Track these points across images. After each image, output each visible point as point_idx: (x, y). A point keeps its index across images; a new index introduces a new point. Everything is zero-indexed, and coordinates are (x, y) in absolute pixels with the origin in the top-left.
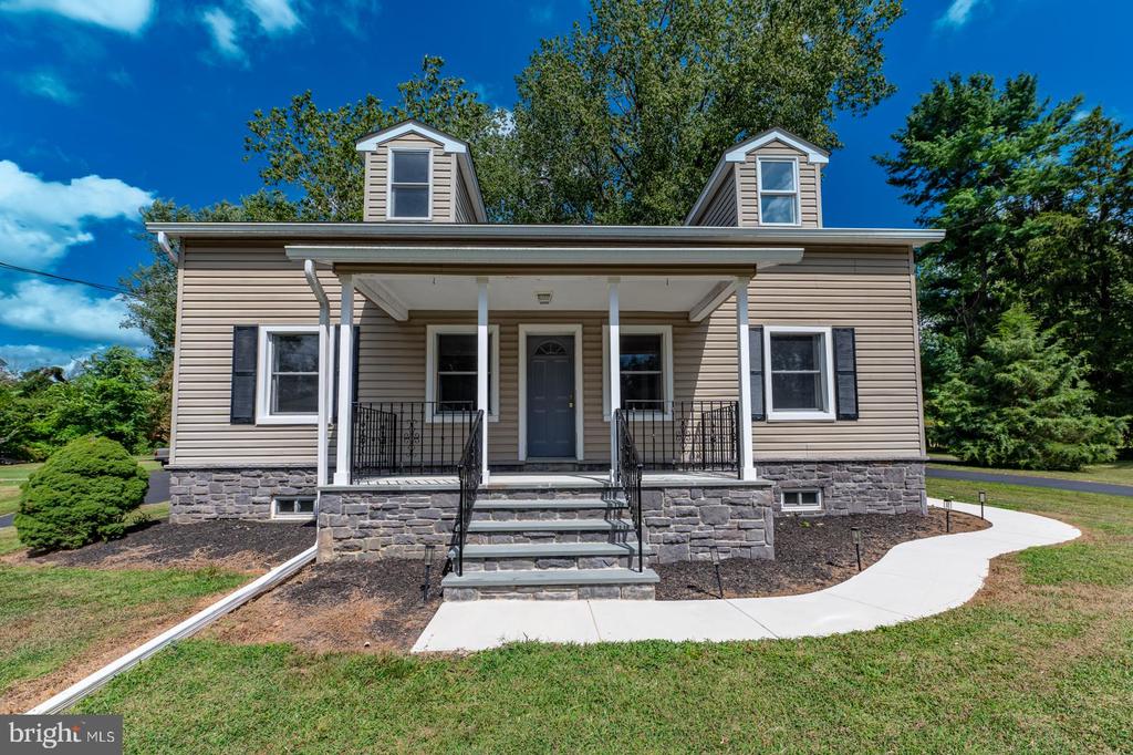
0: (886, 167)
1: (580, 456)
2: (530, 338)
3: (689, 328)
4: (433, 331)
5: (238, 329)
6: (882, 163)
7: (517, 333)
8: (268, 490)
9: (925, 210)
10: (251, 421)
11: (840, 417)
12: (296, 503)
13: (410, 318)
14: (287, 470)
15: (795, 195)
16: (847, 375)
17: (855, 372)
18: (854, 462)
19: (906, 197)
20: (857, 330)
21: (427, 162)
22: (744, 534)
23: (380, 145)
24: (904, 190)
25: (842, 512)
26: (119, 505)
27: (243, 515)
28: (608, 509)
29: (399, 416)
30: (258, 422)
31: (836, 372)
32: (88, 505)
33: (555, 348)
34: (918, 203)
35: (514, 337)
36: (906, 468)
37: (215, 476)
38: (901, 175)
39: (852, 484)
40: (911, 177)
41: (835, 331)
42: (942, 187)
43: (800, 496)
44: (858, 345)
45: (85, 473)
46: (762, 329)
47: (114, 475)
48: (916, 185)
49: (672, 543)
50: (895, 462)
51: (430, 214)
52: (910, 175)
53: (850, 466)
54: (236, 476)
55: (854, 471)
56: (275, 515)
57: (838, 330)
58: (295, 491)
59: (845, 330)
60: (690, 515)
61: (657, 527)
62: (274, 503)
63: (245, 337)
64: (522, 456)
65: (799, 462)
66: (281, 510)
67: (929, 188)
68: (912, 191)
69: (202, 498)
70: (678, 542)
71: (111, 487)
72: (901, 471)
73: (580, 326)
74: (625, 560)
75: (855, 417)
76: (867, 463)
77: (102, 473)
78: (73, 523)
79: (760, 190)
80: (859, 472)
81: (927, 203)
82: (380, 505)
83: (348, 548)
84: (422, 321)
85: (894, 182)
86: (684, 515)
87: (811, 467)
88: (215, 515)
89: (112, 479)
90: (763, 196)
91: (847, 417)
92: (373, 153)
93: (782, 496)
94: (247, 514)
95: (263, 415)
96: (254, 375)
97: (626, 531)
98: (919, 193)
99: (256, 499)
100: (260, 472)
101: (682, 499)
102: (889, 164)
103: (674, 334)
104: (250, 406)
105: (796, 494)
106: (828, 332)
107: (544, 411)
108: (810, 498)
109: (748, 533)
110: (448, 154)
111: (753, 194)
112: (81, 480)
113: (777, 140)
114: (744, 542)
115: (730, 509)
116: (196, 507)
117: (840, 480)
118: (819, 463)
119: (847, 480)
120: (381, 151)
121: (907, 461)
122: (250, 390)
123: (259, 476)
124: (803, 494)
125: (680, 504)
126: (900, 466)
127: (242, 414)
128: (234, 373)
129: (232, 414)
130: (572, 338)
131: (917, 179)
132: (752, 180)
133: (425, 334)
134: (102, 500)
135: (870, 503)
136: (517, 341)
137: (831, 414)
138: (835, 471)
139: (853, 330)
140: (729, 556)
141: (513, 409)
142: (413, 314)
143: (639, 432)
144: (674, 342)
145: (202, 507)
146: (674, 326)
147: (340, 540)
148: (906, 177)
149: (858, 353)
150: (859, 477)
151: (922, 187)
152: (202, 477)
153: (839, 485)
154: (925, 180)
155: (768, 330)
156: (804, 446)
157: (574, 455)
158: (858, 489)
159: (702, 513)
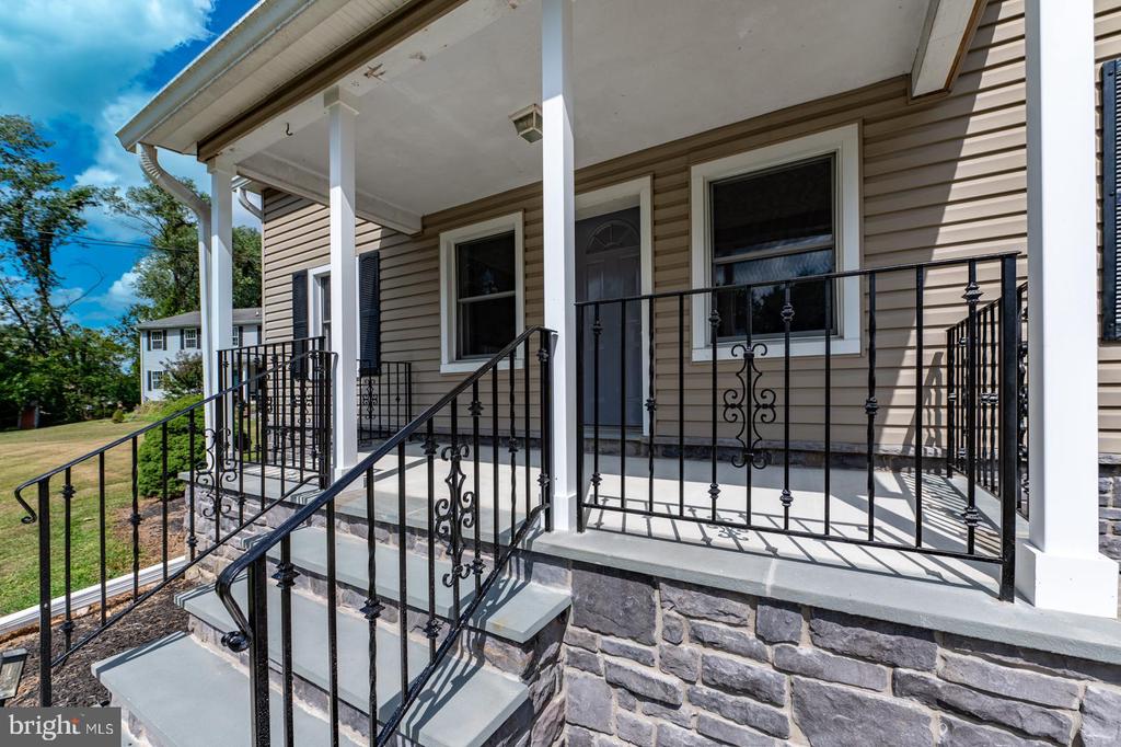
4: (447, 241)
5: (296, 278)
13: (424, 227)
63: (300, 283)
84: (435, 230)
96: (307, 326)
101: (723, 632)
103: (865, 141)
128: (295, 325)
133: (438, 245)
142: (426, 222)
146: (866, 123)
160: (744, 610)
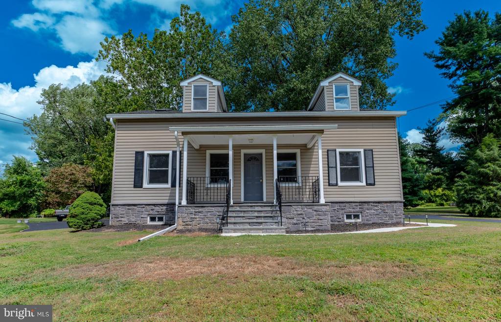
0: (432, 59)
1: (265, 200)
2: (245, 155)
3: (306, 150)
4: (208, 152)
5: (137, 153)
6: (430, 56)
7: (240, 153)
8: (147, 213)
9: (455, 81)
10: (141, 187)
11: (367, 184)
12: (157, 218)
13: (200, 148)
14: (154, 205)
15: (348, 98)
16: (370, 167)
17: (373, 167)
18: (374, 202)
19: (444, 74)
20: (374, 150)
21: (206, 89)
22: (320, 221)
23: (189, 83)
24: (444, 70)
25: (369, 222)
26: (100, 215)
27: (137, 222)
28: (272, 211)
29: (196, 184)
30: (143, 187)
31: (366, 167)
32: (92, 215)
33: (255, 158)
34: (450, 78)
35: (239, 154)
36: (395, 205)
37: (127, 207)
38: (440, 63)
39: (373, 211)
40: (447, 64)
41: (365, 150)
42: (464, 69)
43: (352, 216)
44: (374, 156)
45: (91, 204)
46: (335, 150)
47: (98, 205)
48: (450, 68)
49: (295, 224)
50: (391, 202)
51: (207, 108)
52: (446, 62)
53: (372, 204)
54: (135, 207)
55: (374, 206)
56: (149, 223)
57: (366, 150)
58: (157, 213)
59: (369, 150)
60: (301, 215)
61: (290, 218)
62: (149, 218)
63: (139, 155)
64: (242, 200)
65: (352, 202)
66: (151, 221)
67: (457, 69)
68: (448, 71)
69: (122, 216)
70: (297, 224)
71: (98, 209)
72: (393, 206)
73: (264, 150)
74: (277, 224)
75: (374, 184)
76: (379, 202)
77: (95, 204)
78: (87, 221)
79: (334, 96)
80: (376, 206)
81: (455, 78)
82: (197, 211)
83: (187, 225)
84: (204, 149)
85: (438, 66)
86: (299, 215)
87: (356, 204)
88: (127, 222)
89: (98, 206)
90: (336, 98)
91: (371, 185)
92: (186, 86)
93: (345, 216)
94: (139, 222)
95: (146, 185)
96: (142, 170)
97: (278, 217)
98: (451, 72)
99: (142, 216)
100: (144, 206)
101: (298, 209)
102: (434, 57)
103: (301, 152)
104: (141, 182)
105: (351, 215)
106: (362, 151)
107: (251, 183)
108: (357, 217)
109: (321, 221)
110: (214, 86)
111: (332, 98)
112: (89, 206)
113: (341, 77)
114: (320, 224)
115: (315, 213)
116: (120, 219)
117: (368, 209)
118: (359, 202)
119: (371, 209)
120: (190, 85)
121: (396, 202)
122: (141, 175)
123: (144, 207)
124: (354, 215)
125: (298, 211)
126: (393, 204)
127: (138, 184)
128: (135, 169)
129: (134, 184)
130: (261, 154)
131: (451, 65)
132: (331, 93)
133: (205, 153)
134: (96, 213)
135: (381, 219)
136: (240, 156)
137: (364, 184)
138: (366, 206)
139: (372, 150)
140: (315, 229)
141: (239, 182)
142: (201, 146)
143: (284, 190)
144: (301, 155)
145: (123, 219)
146: (301, 150)
147: (184, 222)
148: (444, 64)
149: (374, 159)
150: (376, 208)
151: (453, 68)
152: (123, 208)
153: (368, 211)
154: (454, 65)
155: (338, 151)
156: (353, 196)
157: (262, 199)
158: (376, 213)
159: (305, 214)
160: (300, 207)
